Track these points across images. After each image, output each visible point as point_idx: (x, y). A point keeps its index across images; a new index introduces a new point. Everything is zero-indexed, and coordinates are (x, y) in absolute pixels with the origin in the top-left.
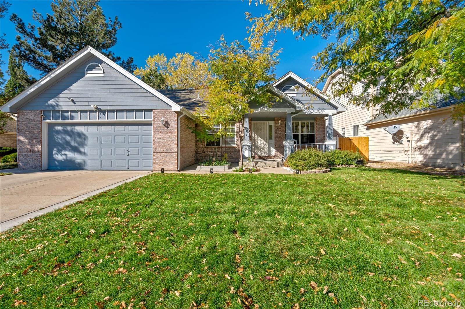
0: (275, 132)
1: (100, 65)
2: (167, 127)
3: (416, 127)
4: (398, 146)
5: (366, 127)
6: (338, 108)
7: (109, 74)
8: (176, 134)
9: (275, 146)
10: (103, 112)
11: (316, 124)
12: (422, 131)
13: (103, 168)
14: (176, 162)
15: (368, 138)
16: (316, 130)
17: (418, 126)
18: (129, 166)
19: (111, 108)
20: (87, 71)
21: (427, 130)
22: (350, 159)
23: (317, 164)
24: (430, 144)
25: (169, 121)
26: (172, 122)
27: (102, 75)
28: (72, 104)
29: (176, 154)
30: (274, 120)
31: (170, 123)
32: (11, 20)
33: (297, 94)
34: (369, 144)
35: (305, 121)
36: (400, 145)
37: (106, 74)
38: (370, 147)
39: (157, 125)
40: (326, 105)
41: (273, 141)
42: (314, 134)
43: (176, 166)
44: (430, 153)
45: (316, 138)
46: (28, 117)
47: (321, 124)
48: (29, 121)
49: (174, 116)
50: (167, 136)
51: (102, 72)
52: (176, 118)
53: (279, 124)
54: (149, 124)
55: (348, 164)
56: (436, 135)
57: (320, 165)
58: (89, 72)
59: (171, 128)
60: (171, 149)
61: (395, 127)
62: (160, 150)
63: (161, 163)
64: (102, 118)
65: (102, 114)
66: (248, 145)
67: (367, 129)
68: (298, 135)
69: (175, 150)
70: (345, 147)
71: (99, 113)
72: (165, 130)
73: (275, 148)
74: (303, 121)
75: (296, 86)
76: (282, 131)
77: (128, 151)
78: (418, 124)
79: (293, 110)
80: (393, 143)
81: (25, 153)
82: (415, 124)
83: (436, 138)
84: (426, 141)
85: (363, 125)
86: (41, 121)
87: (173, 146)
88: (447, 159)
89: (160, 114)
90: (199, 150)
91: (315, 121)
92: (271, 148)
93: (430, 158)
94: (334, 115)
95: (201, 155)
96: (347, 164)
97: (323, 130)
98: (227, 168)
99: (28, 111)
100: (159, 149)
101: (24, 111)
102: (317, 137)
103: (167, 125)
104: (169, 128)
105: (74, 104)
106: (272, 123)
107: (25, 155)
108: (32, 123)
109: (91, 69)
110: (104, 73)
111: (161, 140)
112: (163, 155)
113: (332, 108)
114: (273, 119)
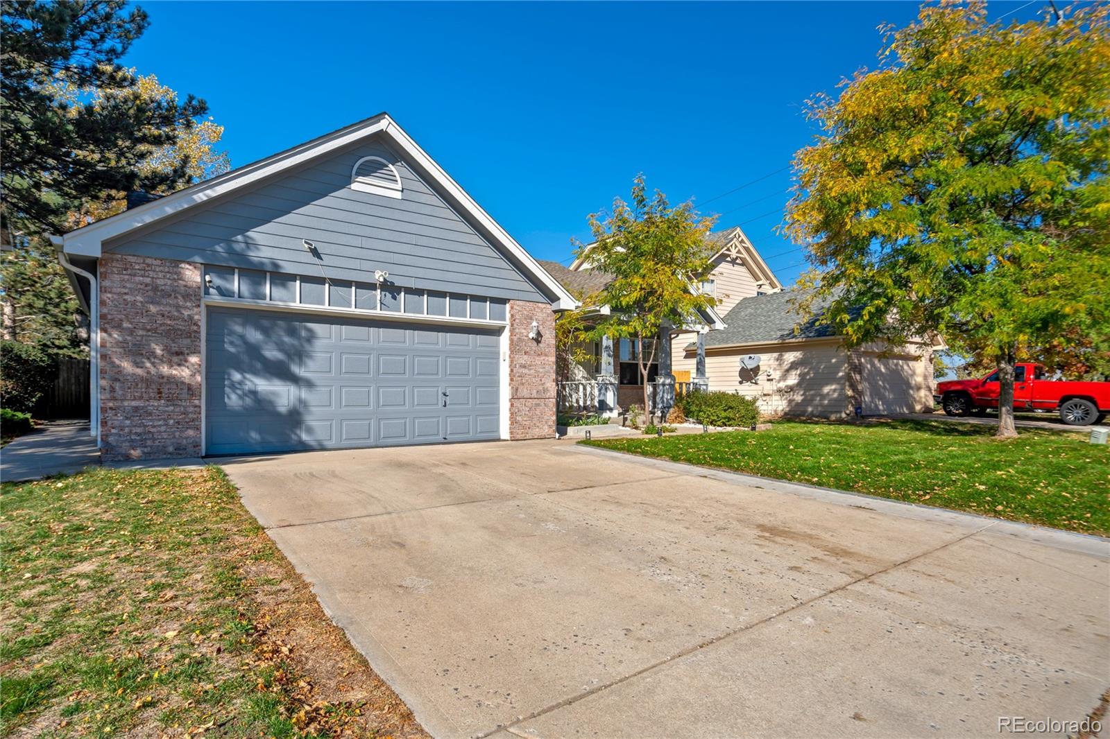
1: (390, 166)
2: (539, 343)
3: (777, 360)
4: (749, 388)
7: (414, 196)
8: (554, 359)
10: (392, 289)
12: (786, 366)
13: (383, 441)
14: (555, 418)
17: (779, 359)
18: (446, 433)
19: (419, 285)
20: (357, 174)
21: (794, 366)
24: (799, 384)
25: (541, 328)
26: (547, 332)
27: (398, 195)
28: (310, 258)
29: (555, 402)
31: (543, 333)
36: (754, 387)
37: (408, 195)
39: (518, 336)
43: (554, 427)
44: (798, 398)
46: (147, 280)
48: (150, 293)
49: (549, 318)
50: (537, 362)
51: (399, 187)
52: (554, 324)
56: (808, 373)
58: (360, 179)
59: (544, 345)
60: (545, 390)
61: (750, 358)
62: (525, 392)
63: (527, 423)
64: (388, 308)
65: (389, 295)
69: (553, 392)
71: (383, 293)
72: (534, 349)
77: (445, 395)
78: (781, 355)
80: (741, 383)
81: (134, 403)
82: (776, 355)
83: (808, 377)
84: (793, 380)
86: (200, 298)
87: (549, 384)
88: (822, 405)
89: (525, 312)
93: (798, 404)
99: (149, 261)
100: (523, 391)
101: (131, 259)
103: (537, 336)
104: (541, 345)
105: (316, 260)
107: (136, 409)
108: (164, 301)
109: (367, 170)
110: (402, 190)
111: (525, 371)
112: (530, 405)
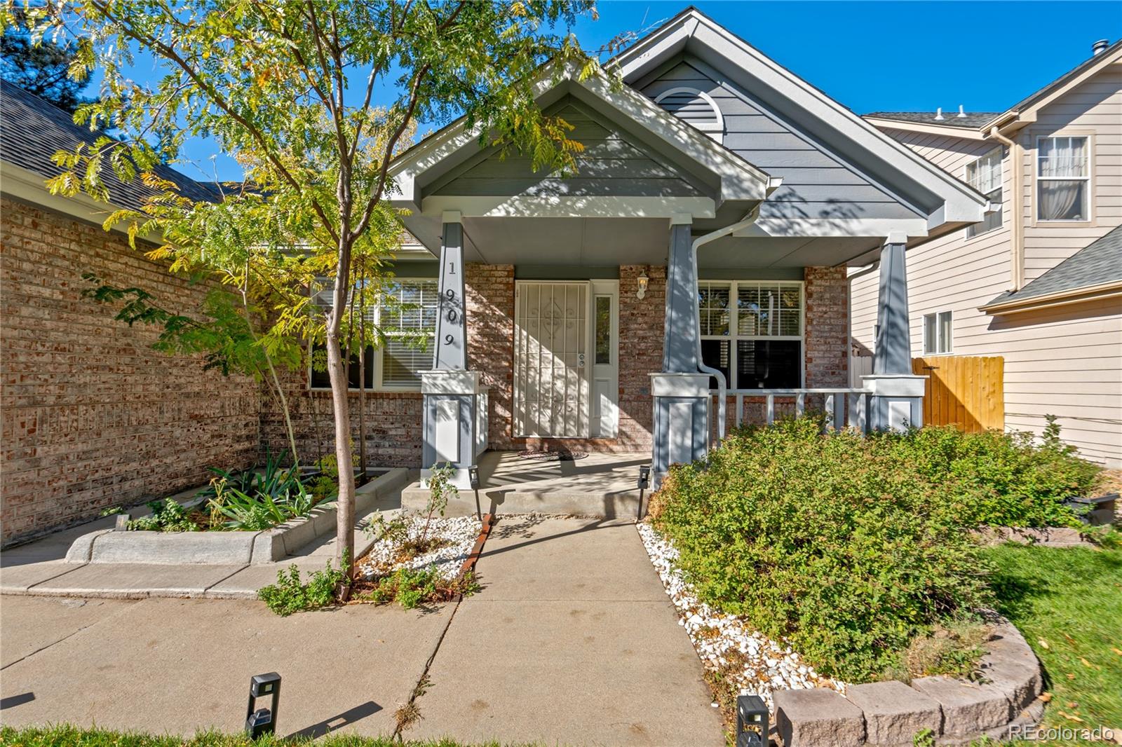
0: (623, 331)
5: (990, 319)
6: (940, 202)
9: (621, 391)
11: (809, 296)
15: (1000, 361)
16: (809, 322)
30: (618, 277)
33: (725, 132)
34: (1006, 388)
35: (759, 284)
38: (1007, 398)
40: (874, 192)
41: (611, 371)
42: (799, 343)
45: (809, 360)
47: (832, 299)
53: (641, 295)
66: (453, 396)
67: (992, 327)
68: (726, 344)
73: (622, 403)
74: (748, 283)
75: (718, 91)
76: (651, 328)
85: (980, 309)
90: (276, 408)
91: (802, 283)
92: (604, 399)
94: (914, 242)
95: (283, 430)
97: (840, 322)
98: (268, 550)
102: (813, 357)
106: (608, 287)
113: (901, 205)
114: (612, 271)
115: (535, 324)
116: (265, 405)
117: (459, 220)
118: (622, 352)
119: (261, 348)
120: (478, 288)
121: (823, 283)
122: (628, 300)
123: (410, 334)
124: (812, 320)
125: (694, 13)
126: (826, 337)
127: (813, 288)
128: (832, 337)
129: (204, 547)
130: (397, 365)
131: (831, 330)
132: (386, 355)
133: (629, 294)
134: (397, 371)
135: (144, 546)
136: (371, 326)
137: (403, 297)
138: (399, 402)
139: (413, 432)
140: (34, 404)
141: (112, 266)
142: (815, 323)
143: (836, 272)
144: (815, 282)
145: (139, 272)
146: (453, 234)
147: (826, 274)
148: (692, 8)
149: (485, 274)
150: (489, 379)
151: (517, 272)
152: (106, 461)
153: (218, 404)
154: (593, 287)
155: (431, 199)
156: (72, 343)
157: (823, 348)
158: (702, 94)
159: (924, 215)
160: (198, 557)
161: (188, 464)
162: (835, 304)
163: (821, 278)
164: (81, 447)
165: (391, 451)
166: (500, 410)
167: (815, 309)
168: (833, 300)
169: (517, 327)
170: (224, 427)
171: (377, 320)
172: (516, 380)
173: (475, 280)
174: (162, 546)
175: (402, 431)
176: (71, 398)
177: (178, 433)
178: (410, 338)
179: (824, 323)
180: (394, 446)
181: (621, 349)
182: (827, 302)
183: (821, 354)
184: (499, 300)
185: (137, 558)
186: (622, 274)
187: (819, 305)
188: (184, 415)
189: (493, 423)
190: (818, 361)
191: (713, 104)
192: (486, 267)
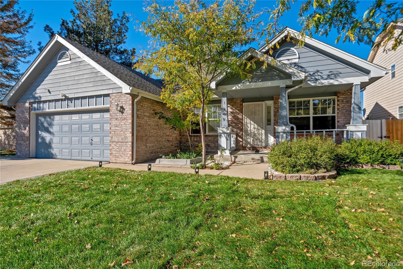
0: (275, 116)
1: (67, 52)
2: (122, 113)
6: (370, 71)
7: (74, 61)
8: (131, 121)
9: (274, 133)
10: (71, 99)
11: (338, 101)
13: (73, 158)
14: (131, 153)
16: (338, 109)
18: (92, 156)
19: (76, 96)
20: (59, 59)
22: (391, 155)
23: (308, 164)
25: (124, 105)
26: (128, 107)
27: (69, 62)
28: (48, 94)
29: (131, 143)
31: (125, 108)
32: (45, 31)
33: (299, 58)
35: (320, 98)
37: (72, 61)
40: (350, 70)
41: (271, 127)
42: (335, 116)
43: (131, 158)
45: (338, 122)
46: (21, 109)
48: (22, 113)
49: (128, 100)
50: (122, 123)
52: (131, 102)
54: (107, 110)
55: (385, 164)
57: (317, 166)
58: (59, 61)
59: (126, 114)
60: (126, 138)
62: (115, 139)
63: (117, 155)
64: (70, 107)
65: (70, 102)
66: (225, 133)
68: (309, 117)
69: (130, 139)
70: (397, 134)
71: (68, 101)
72: (121, 117)
73: (274, 136)
74: (316, 98)
75: (297, 47)
77: (92, 140)
79: (288, 82)
86: (30, 112)
87: (128, 135)
89: (116, 99)
90: (183, 139)
91: (336, 97)
92: (269, 135)
95: (185, 145)
96: (383, 163)
98: (189, 162)
99: (22, 104)
101: (20, 104)
102: (339, 120)
103: (122, 110)
104: (124, 114)
105: (50, 94)
106: (270, 103)
107: (20, 143)
109: (61, 57)
110: (70, 60)
111: (117, 128)
112: (118, 145)
113: (358, 73)
114: (271, 98)
115: (249, 115)
116: (181, 139)
117: (226, 91)
118: (275, 122)
119: (184, 124)
120: (233, 106)
121: (343, 96)
122: (276, 106)
123: (215, 119)
124: (339, 109)
125: (287, 28)
126: (344, 114)
127: (339, 98)
128: (347, 114)
129: (178, 161)
130: (212, 127)
131: (346, 112)
132: (209, 125)
133: (277, 105)
134: (212, 129)
135: (168, 161)
136: (205, 118)
137: (213, 110)
138: (212, 137)
139: (216, 145)
140: (147, 136)
141: (155, 108)
142: (340, 109)
143: (348, 92)
144: (340, 96)
145: (159, 109)
146: (224, 95)
147: (344, 93)
148: (287, 27)
149: (235, 102)
150: (235, 130)
151: (244, 100)
152: (155, 148)
153: (172, 138)
154: (266, 103)
155: (219, 87)
156: (150, 124)
157: (343, 117)
158: (292, 48)
159: (367, 75)
160: (177, 163)
161: (167, 151)
162: (348, 103)
163: (343, 95)
164: (152, 145)
165: (211, 150)
166: (238, 138)
167: (340, 105)
168: (347, 102)
169: (244, 116)
170: (173, 143)
171: (206, 116)
172: (243, 130)
173: (232, 104)
174: (171, 161)
175: (213, 145)
176: (150, 135)
177: (165, 144)
178: (215, 120)
179: (344, 110)
180: (211, 149)
181: (274, 121)
182: (345, 103)
183: (342, 119)
184: (239, 109)
185: (167, 163)
186: (274, 99)
187: (342, 104)
188: (166, 140)
189: (237, 142)
190: (341, 122)
191: (295, 51)
192: (235, 100)
